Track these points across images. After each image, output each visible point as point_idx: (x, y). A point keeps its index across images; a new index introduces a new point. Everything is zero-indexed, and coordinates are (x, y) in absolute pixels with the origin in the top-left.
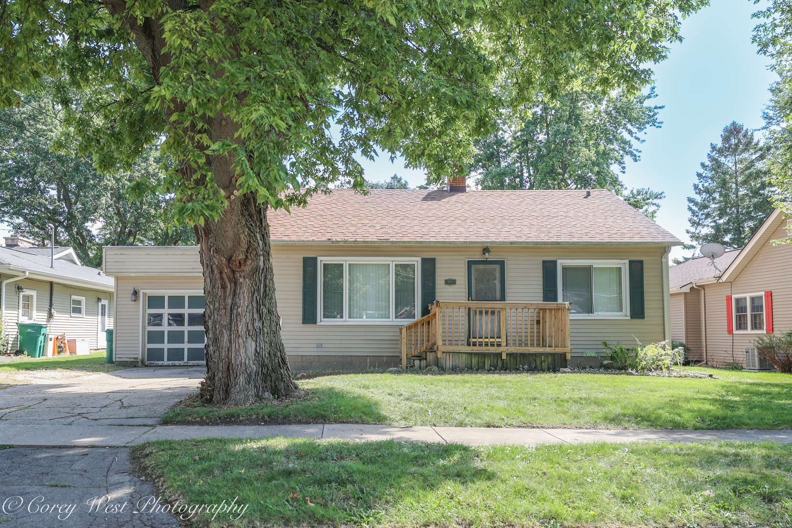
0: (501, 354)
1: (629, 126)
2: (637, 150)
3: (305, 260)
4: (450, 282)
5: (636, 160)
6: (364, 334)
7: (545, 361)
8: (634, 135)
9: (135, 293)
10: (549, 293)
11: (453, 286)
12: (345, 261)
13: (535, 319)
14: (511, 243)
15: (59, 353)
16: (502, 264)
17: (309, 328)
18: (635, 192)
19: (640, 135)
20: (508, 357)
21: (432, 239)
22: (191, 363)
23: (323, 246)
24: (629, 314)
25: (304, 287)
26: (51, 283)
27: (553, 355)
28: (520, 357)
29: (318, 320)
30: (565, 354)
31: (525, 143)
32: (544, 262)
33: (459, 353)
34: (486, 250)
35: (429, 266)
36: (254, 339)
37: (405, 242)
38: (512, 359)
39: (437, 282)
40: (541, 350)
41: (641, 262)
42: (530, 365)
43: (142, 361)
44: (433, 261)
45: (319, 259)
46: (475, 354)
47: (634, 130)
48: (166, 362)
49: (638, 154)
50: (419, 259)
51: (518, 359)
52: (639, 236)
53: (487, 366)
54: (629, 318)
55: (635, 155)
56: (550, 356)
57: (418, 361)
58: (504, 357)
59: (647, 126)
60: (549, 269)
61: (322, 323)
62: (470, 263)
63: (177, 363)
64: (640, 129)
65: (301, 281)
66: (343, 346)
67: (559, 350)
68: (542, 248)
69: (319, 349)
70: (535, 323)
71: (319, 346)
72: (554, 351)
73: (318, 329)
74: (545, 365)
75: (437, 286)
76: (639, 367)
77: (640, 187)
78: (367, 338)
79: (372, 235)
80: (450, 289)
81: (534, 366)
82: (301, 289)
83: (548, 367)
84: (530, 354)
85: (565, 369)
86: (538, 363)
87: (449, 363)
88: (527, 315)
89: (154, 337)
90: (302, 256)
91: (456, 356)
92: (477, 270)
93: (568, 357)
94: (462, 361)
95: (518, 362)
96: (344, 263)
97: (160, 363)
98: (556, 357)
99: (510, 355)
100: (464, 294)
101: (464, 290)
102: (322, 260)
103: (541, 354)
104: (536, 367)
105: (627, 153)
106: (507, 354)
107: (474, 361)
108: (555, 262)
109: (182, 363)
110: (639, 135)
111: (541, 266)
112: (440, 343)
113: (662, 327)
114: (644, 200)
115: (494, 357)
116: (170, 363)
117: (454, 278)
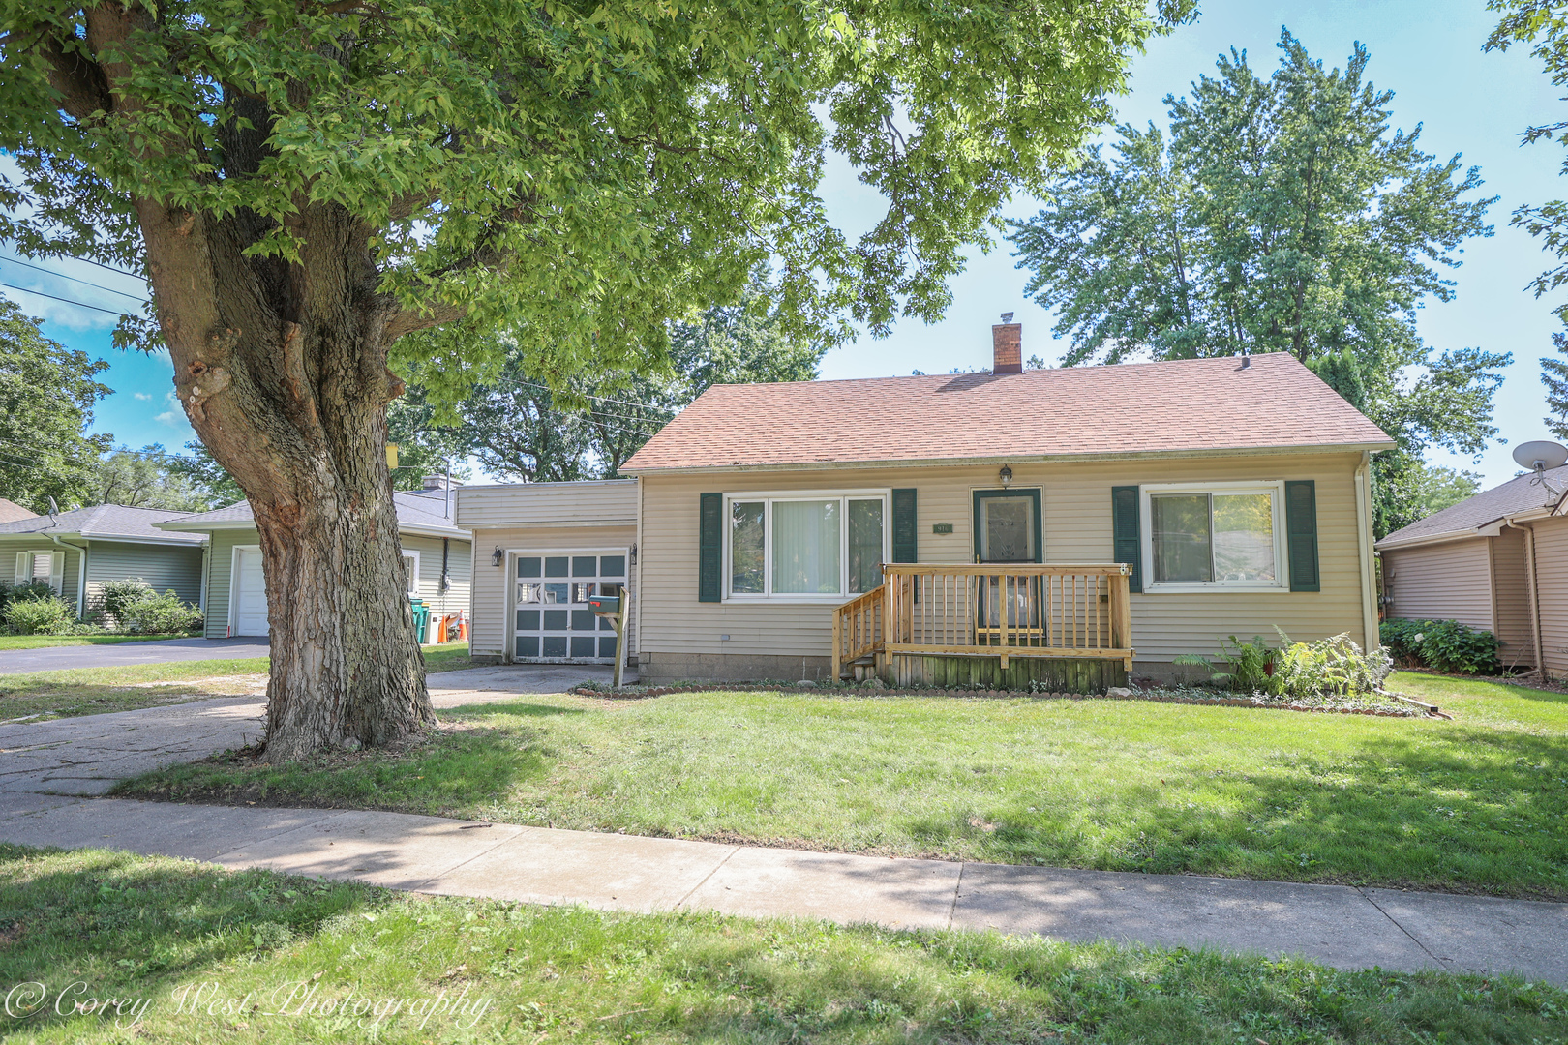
0: (998, 659)
1: (1429, 243)
2: (1448, 282)
3: (704, 497)
4: (943, 529)
5: (1445, 299)
6: (797, 619)
7: (1083, 674)
8: (1440, 256)
9: (499, 554)
10: (1126, 545)
11: (949, 536)
12: (768, 497)
13: (1099, 593)
14: (1046, 457)
15: (450, 639)
16: (1035, 494)
17: (709, 608)
18: (1450, 355)
19: (1453, 255)
20: (1013, 664)
21: (908, 457)
22: (576, 660)
23: (726, 475)
24: (1286, 582)
25: (702, 542)
26: (446, 540)
27: (1099, 662)
28: (1036, 665)
29: (724, 595)
30: (1121, 661)
31: (1230, 287)
32: (1115, 490)
33: (923, 656)
34: (1006, 471)
35: (906, 503)
36: (321, 644)
37: (857, 463)
38: (1020, 669)
39: (920, 530)
40: (1073, 653)
41: (1311, 484)
42: (1054, 679)
43: (508, 656)
44: (913, 492)
45: (726, 495)
46: (953, 658)
47: (1438, 246)
48: (541, 658)
49: (1449, 288)
50: (888, 491)
51: (1032, 668)
52: (1307, 434)
53: (974, 680)
54: (1287, 591)
55: (1444, 291)
56: (1092, 665)
57: (861, 669)
58: (1004, 664)
59: (1465, 238)
60: (1125, 504)
61: (729, 602)
62: (978, 496)
63: (556, 659)
64: (1449, 245)
65: (698, 532)
66: (762, 639)
67: (1109, 653)
68: (1104, 464)
69: (725, 644)
70: (1097, 600)
71: (726, 638)
72: (1098, 656)
73: (723, 611)
74: (1083, 682)
75: (919, 537)
76: (1281, 689)
77: (1460, 347)
78: (802, 626)
79: (805, 452)
80: (943, 540)
81: (1061, 681)
82: (697, 545)
83: (1090, 683)
84: (1053, 660)
85: (1119, 691)
86: (1071, 676)
87: (905, 675)
88: (1082, 585)
89: (527, 619)
90: (697, 493)
91: (919, 662)
92: (991, 507)
93: (1129, 667)
94: (929, 671)
95: (1032, 674)
96: (766, 501)
97: (533, 659)
98: (1105, 667)
99: (1016, 661)
100: (967, 550)
101: (966, 543)
102: (732, 498)
103: (1076, 661)
104: (1065, 684)
105: (1427, 288)
106: (1010, 660)
107: (951, 670)
108: (1135, 490)
109: (563, 659)
110: (1450, 255)
111: (1110, 497)
112: (889, 638)
113: (1358, 607)
114: (1468, 369)
115: (986, 664)
116: (547, 659)
117: (949, 522)
